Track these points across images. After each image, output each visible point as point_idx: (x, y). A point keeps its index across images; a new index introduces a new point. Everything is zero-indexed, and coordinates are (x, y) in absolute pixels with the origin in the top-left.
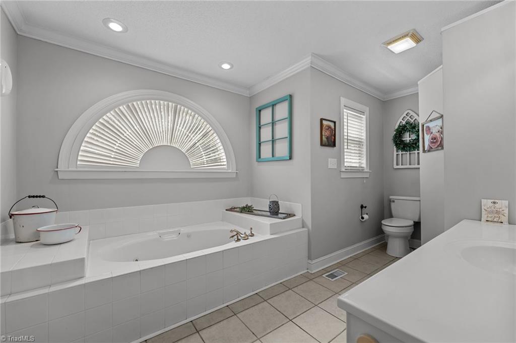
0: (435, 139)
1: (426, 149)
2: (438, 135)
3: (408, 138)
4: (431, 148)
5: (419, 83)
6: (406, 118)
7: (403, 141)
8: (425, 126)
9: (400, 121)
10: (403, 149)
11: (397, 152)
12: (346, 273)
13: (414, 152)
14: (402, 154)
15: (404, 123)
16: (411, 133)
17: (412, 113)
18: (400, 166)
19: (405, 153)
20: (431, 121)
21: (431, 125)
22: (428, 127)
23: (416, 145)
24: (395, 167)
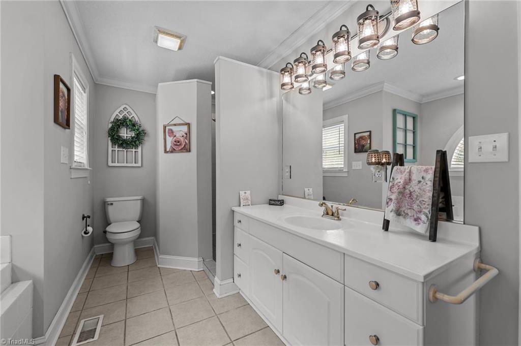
0: (179, 142)
1: (168, 150)
2: (182, 139)
3: (125, 133)
4: (174, 150)
5: (160, 84)
6: (124, 112)
7: (119, 137)
8: (167, 128)
9: (117, 113)
10: (121, 146)
11: (112, 148)
12: (102, 317)
13: (131, 150)
14: (118, 151)
15: (121, 117)
16: (128, 131)
17: (130, 109)
18: (116, 164)
19: (122, 149)
20: (175, 125)
21: (174, 128)
22: (171, 130)
23: (135, 143)
24: (110, 164)
